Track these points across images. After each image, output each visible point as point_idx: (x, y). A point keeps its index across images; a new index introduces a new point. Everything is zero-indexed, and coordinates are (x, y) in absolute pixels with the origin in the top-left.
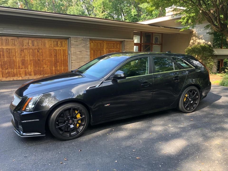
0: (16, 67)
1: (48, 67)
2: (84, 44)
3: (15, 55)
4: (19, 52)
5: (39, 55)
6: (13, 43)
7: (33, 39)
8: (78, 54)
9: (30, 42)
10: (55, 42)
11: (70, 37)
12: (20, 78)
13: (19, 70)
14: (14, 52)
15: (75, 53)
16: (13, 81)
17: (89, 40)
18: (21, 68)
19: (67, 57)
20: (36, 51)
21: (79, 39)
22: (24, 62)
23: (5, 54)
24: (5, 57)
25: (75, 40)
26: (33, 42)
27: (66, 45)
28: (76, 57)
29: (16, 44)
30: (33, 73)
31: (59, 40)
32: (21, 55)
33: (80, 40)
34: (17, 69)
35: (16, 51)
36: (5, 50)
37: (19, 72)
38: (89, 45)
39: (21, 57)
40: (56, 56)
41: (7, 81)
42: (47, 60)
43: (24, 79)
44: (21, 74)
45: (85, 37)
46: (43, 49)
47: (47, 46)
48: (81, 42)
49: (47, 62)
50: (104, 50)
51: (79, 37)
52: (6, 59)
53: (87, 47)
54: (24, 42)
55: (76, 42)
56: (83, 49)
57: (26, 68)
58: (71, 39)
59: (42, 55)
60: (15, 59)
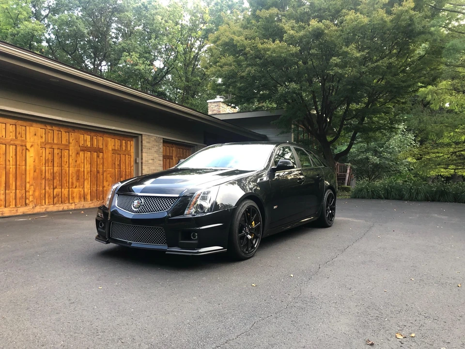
0: (68, 185)
1: (109, 185)
2: (157, 148)
3: (67, 161)
4: (74, 155)
5: (98, 162)
6: (67, 138)
7: (93, 134)
8: (150, 164)
9: (88, 138)
10: (119, 141)
11: (141, 135)
12: (73, 207)
13: (72, 191)
14: (67, 156)
15: (148, 161)
16: (63, 211)
17: (162, 141)
18: (74, 187)
19: (132, 168)
20: (96, 156)
21: (152, 139)
22: (79, 176)
23: (56, 159)
24: (55, 165)
25: (148, 140)
26: (92, 139)
27: (132, 147)
28: (148, 168)
29: (71, 141)
30: (89, 197)
31: (125, 139)
32: (76, 161)
33: (153, 141)
34: (69, 188)
35: (70, 154)
36: (56, 151)
37: (71, 194)
38: (161, 150)
39: (76, 166)
40: (119, 165)
41: (55, 212)
42: (108, 172)
43: (78, 208)
44: (74, 198)
45: (158, 136)
46: (104, 152)
47: (110, 147)
48: (154, 143)
49: (108, 175)
50: (174, 158)
51: (152, 135)
52: (56, 169)
53: (160, 152)
54: (81, 139)
55: (149, 143)
56: (156, 155)
57: (81, 187)
58: (143, 138)
59: (103, 164)
60: (68, 169)
